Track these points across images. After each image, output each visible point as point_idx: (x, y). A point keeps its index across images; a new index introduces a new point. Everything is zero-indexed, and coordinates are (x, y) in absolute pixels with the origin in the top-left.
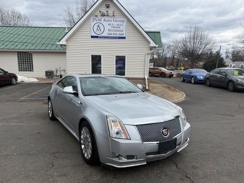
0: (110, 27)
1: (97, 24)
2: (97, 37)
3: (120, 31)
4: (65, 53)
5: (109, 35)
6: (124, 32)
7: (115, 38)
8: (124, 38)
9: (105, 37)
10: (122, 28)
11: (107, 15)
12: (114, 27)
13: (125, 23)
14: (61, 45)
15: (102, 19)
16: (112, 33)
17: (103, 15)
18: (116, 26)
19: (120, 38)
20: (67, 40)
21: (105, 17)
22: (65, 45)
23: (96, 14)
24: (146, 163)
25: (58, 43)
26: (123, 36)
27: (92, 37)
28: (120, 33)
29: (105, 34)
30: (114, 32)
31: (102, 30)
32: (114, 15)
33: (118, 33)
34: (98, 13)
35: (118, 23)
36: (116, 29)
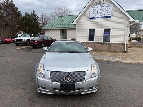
0: (101, 11)
1: (93, 10)
2: (93, 18)
3: (108, 12)
4: (76, 29)
5: (100, 16)
6: (110, 13)
7: (104, 17)
8: (111, 17)
9: (98, 18)
10: (109, 10)
11: (100, 4)
12: (104, 11)
13: (111, 7)
14: (74, 25)
15: (97, 7)
16: (102, 14)
17: (97, 4)
18: (105, 10)
19: (107, 17)
20: (77, 22)
21: (98, 5)
22: (76, 25)
23: (93, 4)
24: (53, 94)
25: (72, 24)
26: (110, 16)
27: (90, 18)
28: (108, 14)
29: (98, 16)
30: (104, 14)
31: (96, 14)
32: (104, 3)
33: (106, 14)
34: (94, 4)
35: (106, 8)
36: (105, 12)
